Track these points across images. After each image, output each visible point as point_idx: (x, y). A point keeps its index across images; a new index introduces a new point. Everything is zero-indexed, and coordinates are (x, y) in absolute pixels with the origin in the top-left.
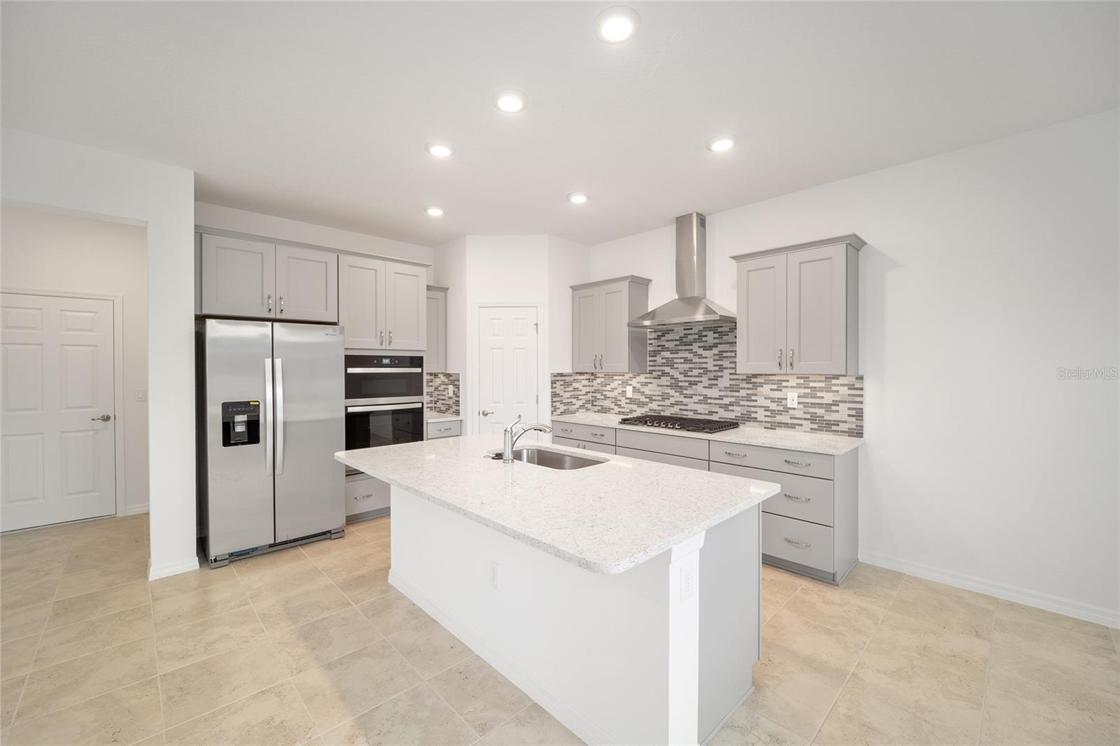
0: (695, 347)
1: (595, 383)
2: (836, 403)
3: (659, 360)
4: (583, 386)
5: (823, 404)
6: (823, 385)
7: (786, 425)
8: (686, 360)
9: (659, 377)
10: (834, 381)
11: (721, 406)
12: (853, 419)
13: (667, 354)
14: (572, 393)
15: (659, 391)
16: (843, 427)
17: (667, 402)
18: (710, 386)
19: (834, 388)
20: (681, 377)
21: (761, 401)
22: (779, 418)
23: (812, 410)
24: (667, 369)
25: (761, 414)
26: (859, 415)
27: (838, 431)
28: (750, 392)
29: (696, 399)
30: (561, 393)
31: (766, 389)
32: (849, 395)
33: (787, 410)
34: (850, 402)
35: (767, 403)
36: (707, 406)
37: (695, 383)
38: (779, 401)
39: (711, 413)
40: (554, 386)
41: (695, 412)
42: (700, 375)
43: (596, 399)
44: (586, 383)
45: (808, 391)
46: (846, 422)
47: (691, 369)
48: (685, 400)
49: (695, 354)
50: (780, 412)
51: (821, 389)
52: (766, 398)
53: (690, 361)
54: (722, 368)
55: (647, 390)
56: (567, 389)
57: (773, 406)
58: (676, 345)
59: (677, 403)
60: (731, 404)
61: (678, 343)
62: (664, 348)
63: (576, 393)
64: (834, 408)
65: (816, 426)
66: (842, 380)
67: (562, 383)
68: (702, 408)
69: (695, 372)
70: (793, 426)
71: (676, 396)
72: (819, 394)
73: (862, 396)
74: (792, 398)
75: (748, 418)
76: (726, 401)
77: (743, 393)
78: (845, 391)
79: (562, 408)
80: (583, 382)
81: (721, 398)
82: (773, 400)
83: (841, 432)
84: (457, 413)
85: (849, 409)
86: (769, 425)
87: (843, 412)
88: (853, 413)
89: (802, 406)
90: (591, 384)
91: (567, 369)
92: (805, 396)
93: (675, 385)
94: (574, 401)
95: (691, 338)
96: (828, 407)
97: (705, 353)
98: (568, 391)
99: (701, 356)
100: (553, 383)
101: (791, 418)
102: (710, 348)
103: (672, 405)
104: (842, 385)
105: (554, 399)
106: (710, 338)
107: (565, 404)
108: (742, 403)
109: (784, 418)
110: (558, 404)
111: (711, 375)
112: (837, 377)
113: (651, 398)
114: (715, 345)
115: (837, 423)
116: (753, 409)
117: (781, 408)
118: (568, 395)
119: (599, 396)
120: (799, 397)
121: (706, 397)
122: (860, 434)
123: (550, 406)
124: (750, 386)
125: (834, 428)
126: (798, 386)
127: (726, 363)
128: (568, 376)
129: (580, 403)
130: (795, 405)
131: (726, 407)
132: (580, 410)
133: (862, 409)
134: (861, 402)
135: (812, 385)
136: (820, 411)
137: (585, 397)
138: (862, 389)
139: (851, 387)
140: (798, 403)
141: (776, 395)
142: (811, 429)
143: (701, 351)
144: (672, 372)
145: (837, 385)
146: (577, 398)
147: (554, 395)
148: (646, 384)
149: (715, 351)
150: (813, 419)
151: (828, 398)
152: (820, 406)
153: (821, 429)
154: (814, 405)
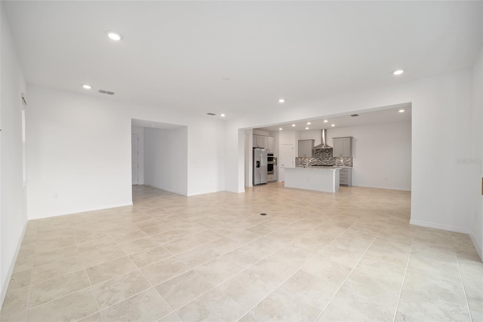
0: (324, 153)
1: (302, 159)
3: (317, 155)
4: (300, 160)
7: (341, 166)
8: (322, 155)
9: (317, 158)
11: (329, 163)
13: (318, 154)
15: (317, 161)
16: (350, 165)
17: (318, 163)
18: (327, 159)
19: (348, 159)
20: (321, 158)
21: (336, 162)
22: (339, 164)
24: (318, 157)
25: (336, 164)
26: (352, 163)
29: (324, 162)
31: (337, 160)
33: (341, 163)
35: (338, 162)
37: (324, 159)
38: (340, 162)
39: (327, 164)
41: (324, 164)
42: (325, 158)
43: (302, 163)
47: (323, 157)
49: (324, 154)
50: (340, 164)
51: (346, 159)
53: (323, 155)
54: (329, 156)
55: (314, 161)
57: (339, 163)
59: (321, 163)
60: (331, 162)
61: (321, 152)
62: (318, 153)
66: (350, 158)
69: (324, 157)
70: (342, 166)
71: (321, 162)
74: (342, 161)
75: (334, 165)
76: (330, 162)
77: (333, 160)
78: (350, 160)
79: (297, 164)
81: (329, 161)
82: (339, 162)
84: (277, 165)
85: (350, 162)
86: (338, 166)
91: (298, 157)
92: (344, 161)
93: (320, 159)
95: (323, 151)
96: (347, 162)
97: (326, 154)
99: (325, 154)
100: (296, 159)
102: (327, 153)
103: (320, 163)
106: (327, 151)
108: (333, 162)
109: (341, 164)
111: (327, 157)
112: (349, 157)
113: (315, 162)
114: (328, 152)
115: (349, 165)
119: (303, 162)
121: (326, 161)
122: (352, 166)
123: (295, 164)
124: (335, 159)
126: (343, 159)
127: (330, 155)
131: (330, 163)
134: (352, 161)
139: (351, 159)
141: (339, 161)
143: (325, 153)
144: (319, 157)
146: (299, 162)
147: (296, 162)
148: (314, 159)
149: (328, 153)
150: (345, 164)
151: (348, 161)
152: (346, 162)
153: (346, 166)
154: (345, 162)
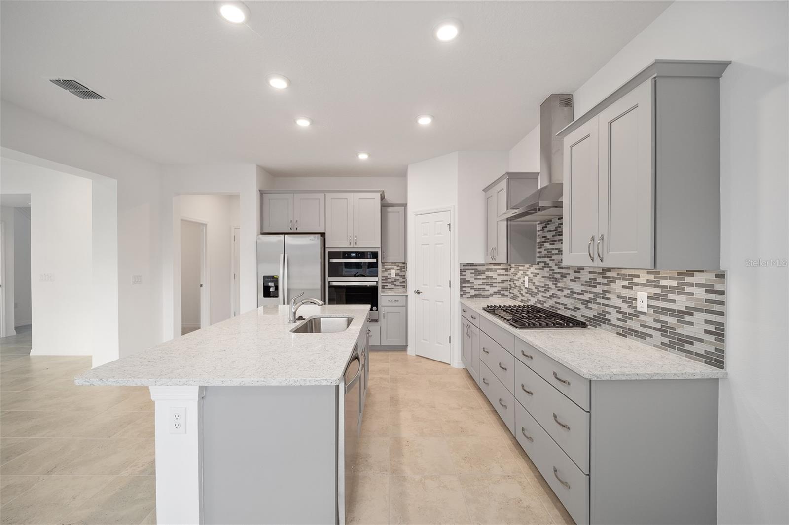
1: (510, 272)
2: (689, 312)
3: (543, 251)
4: (498, 275)
5: (673, 310)
6: (674, 283)
7: (636, 334)
9: (543, 268)
10: (688, 279)
11: (583, 302)
12: (711, 338)
13: (548, 245)
14: (485, 281)
15: (543, 282)
16: (698, 347)
17: (547, 294)
18: (575, 279)
19: (688, 289)
20: (556, 269)
21: (616, 301)
22: (630, 324)
23: (663, 318)
24: (547, 260)
25: (614, 316)
26: (719, 333)
27: (691, 352)
28: (605, 288)
29: (565, 292)
30: (472, 280)
31: (619, 284)
32: (707, 301)
33: (637, 314)
34: (707, 311)
35: (619, 303)
36: (572, 301)
38: (630, 302)
40: (463, 273)
41: (565, 306)
43: (511, 287)
44: (503, 272)
45: (658, 291)
46: (701, 341)
48: (559, 293)
50: (631, 316)
51: (673, 289)
52: (618, 297)
55: (536, 281)
56: (479, 277)
57: (625, 308)
58: (553, 236)
59: (553, 296)
60: (590, 301)
61: (554, 233)
62: (546, 240)
63: (490, 281)
64: (688, 318)
65: (666, 341)
66: (699, 278)
67: (473, 271)
68: (569, 303)
70: (642, 336)
72: (671, 296)
73: (722, 303)
74: (642, 299)
75: (600, 320)
76: (587, 296)
77: (599, 289)
78: (700, 294)
79: (473, 292)
80: (498, 271)
81: (583, 293)
82: (624, 300)
83: (697, 354)
85: (707, 321)
86: (621, 331)
87: (697, 326)
88: (712, 328)
89: (652, 311)
90: (506, 273)
91: (479, 258)
92: (656, 297)
93: (553, 277)
94: (487, 287)
98: (481, 279)
101: (642, 325)
103: (550, 297)
104: (698, 285)
105: (464, 285)
107: (476, 289)
108: (599, 301)
109: (633, 324)
110: (468, 289)
112: (691, 273)
113: (538, 289)
115: (690, 340)
116: (607, 309)
117: (632, 311)
118: (480, 282)
119: (512, 284)
120: (649, 298)
121: (572, 292)
122: (719, 363)
123: (459, 290)
124: (605, 281)
125: (688, 347)
126: (649, 283)
128: (479, 266)
129: (496, 289)
130: (645, 310)
131: (586, 303)
132: (494, 296)
133: (722, 324)
134: (722, 314)
135: (663, 282)
136: (672, 320)
137: (501, 284)
138: (722, 292)
139: (710, 290)
140: (649, 306)
141: (627, 293)
142: (662, 343)
144: (551, 264)
145: (691, 285)
146: (491, 285)
148: (536, 275)
150: (664, 330)
151: (681, 302)
152: (671, 313)
153: (670, 346)
154: (664, 311)
